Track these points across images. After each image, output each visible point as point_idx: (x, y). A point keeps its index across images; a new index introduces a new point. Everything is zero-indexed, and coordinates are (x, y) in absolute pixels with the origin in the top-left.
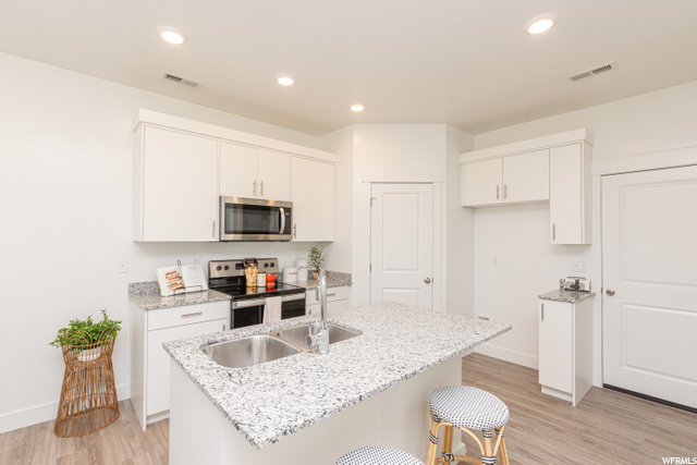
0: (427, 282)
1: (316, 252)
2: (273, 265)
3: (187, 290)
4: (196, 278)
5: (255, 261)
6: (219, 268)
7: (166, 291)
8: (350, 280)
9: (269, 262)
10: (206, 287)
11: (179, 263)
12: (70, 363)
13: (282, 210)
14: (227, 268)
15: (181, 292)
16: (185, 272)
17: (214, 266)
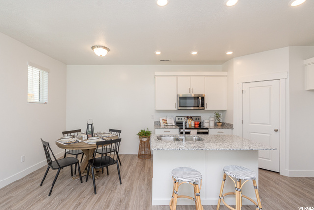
0: (276, 131)
1: (218, 114)
2: (199, 119)
3: (168, 125)
4: (171, 122)
5: (191, 117)
6: (179, 119)
7: (162, 125)
8: (232, 127)
9: (197, 118)
10: (174, 125)
11: (166, 116)
12: (141, 141)
13: (200, 98)
14: (181, 119)
15: (166, 126)
16: (168, 120)
17: (177, 118)
